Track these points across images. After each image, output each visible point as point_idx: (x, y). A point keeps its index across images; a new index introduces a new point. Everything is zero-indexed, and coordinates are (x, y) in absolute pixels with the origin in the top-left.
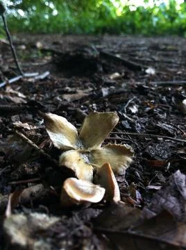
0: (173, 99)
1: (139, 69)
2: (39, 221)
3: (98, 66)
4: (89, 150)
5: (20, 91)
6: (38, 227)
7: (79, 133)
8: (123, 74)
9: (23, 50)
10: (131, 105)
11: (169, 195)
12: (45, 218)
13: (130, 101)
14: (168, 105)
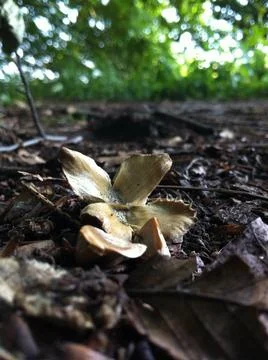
0: (258, 158)
1: (210, 132)
2: (39, 271)
3: (151, 128)
4: (128, 205)
5: (39, 156)
6: (36, 280)
7: (112, 183)
8: (187, 138)
9: (49, 117)
10: (196, 166)
11: (245, 252)
12: (48, 270)
13: (194, 161)
14: (249, 166)
